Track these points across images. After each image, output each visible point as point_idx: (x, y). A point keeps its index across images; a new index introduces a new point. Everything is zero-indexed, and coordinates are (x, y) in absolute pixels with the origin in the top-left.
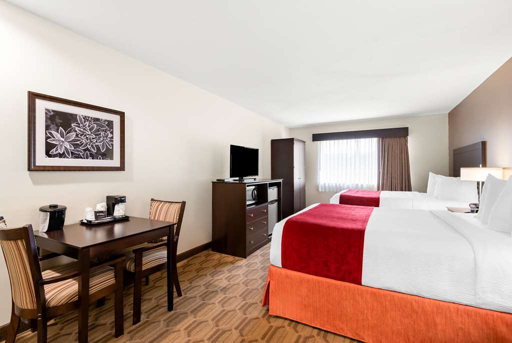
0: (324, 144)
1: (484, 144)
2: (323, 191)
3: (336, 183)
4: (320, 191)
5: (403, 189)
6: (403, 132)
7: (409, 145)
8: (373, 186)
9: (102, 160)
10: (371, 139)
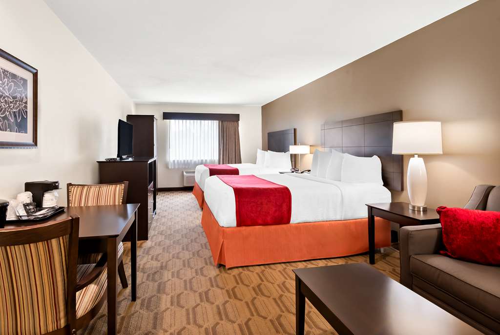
0: (173, 123)
1: (295, 130)
2: (173, 168)
3: (185, 159)
4: (170, 168)
5: (237, 162)
6: (236, 118)
7: (240, 128)
8: (215, 160)
9: (18, 133)
10: (212, 121)
